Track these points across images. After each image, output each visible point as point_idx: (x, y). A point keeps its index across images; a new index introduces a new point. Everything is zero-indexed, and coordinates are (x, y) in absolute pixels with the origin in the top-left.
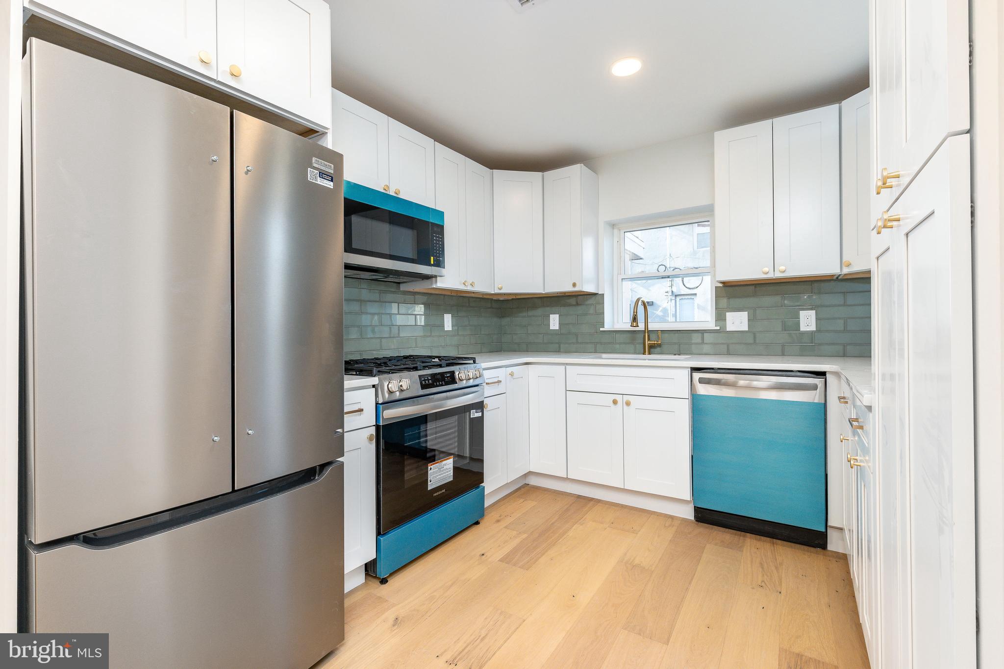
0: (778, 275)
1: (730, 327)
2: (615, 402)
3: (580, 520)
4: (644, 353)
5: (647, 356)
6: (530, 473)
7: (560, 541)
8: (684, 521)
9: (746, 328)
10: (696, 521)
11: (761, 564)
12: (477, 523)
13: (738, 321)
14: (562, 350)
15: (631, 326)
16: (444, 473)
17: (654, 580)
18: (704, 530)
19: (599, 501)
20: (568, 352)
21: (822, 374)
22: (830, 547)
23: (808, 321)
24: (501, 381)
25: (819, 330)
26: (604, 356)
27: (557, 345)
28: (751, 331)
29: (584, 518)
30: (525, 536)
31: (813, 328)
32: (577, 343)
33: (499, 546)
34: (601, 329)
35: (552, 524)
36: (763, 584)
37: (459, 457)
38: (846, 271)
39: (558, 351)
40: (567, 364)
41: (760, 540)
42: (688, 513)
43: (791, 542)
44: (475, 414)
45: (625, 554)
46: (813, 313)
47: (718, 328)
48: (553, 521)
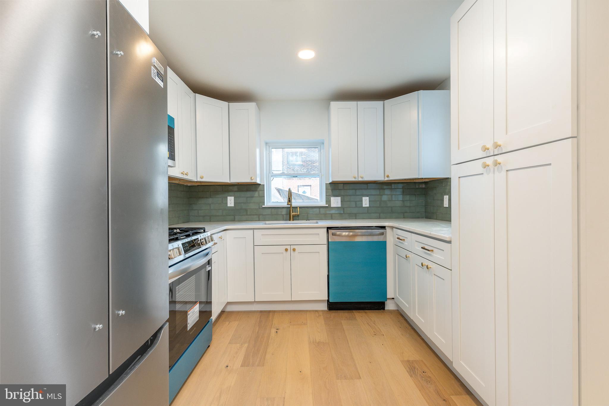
0: (360, 179)
1: (333, 205)
2: (286, 250)
3: (272, 326)
4: (290, 220)
5: (292, 222)
6: (229, 303)
7: (270, 341)
8: (323, 311)
9: (340, 206)
10: (329, 310)
11: (368, 324)
12: (209, 346)
13: (336, 202)
14: (236, 220)
15: (287, 204)
16: (195, 315)
17: (332, 348)
18: (335, 314)
19: (274, 312)
20: (240, 221)
21: (384, 227)
22: (386, 309)
23: (366, 202)
24: (217, 243)
25: (370, 207)
26: (267, 222)
27: (233, 217)
28: (342, 208)
29: (273, 324)
30: (246, 345)
31: (368, 206)
32: (247, 215)
33: (234, 357)
34: (263, 206)
35: (258, 332)
36: (375, 333)
37: (201, 303)
38: (386, 179)
39: (233, 220)
40: (254, 229)
41: (360, 312)
42: (324, 307)
43: (371, 310)
44: (208, 268)
45: (309, 338)
46: (368, 198)
47: (327, 205)
48: (257, 331)
